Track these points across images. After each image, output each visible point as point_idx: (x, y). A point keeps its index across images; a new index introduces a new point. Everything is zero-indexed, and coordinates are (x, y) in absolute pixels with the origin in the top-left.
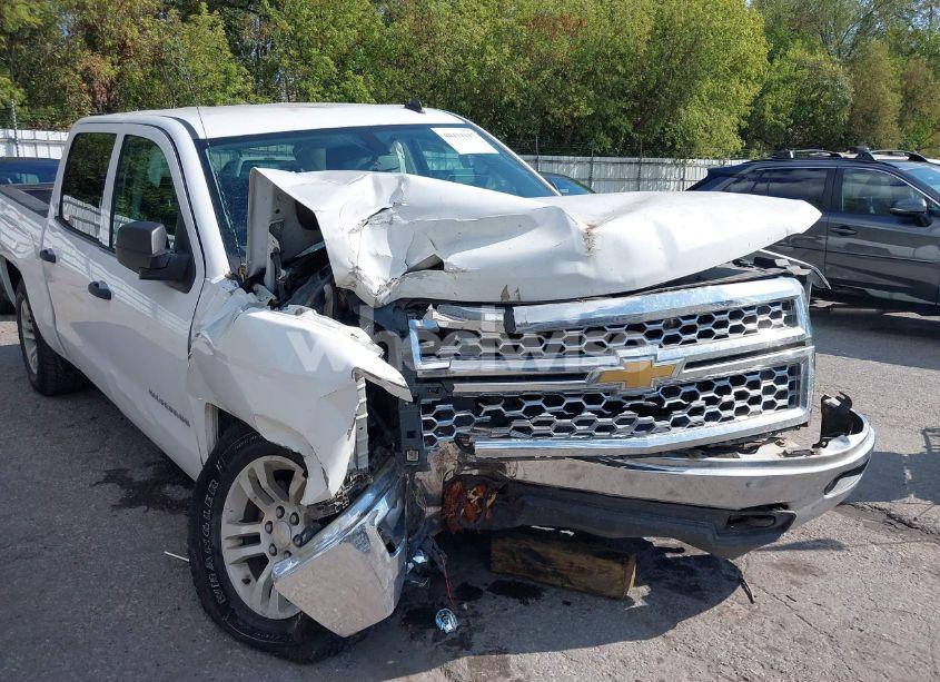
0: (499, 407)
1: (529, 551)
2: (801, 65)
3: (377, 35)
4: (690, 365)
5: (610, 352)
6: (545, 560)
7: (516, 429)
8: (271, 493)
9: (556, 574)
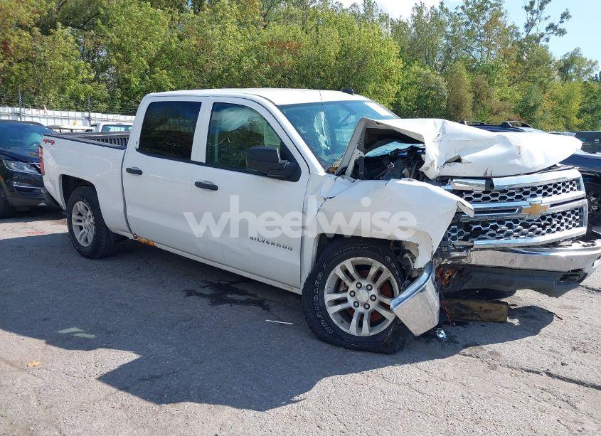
0: (479, 226)
1: (459, 304)
2: (419, 75)
3: (174, 46)
4: (552, 206)
5: (524, 200)
6: (467, 308)
7: (489, 235)
8: (355, 276)
9: (472, 314)
